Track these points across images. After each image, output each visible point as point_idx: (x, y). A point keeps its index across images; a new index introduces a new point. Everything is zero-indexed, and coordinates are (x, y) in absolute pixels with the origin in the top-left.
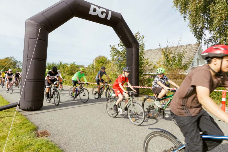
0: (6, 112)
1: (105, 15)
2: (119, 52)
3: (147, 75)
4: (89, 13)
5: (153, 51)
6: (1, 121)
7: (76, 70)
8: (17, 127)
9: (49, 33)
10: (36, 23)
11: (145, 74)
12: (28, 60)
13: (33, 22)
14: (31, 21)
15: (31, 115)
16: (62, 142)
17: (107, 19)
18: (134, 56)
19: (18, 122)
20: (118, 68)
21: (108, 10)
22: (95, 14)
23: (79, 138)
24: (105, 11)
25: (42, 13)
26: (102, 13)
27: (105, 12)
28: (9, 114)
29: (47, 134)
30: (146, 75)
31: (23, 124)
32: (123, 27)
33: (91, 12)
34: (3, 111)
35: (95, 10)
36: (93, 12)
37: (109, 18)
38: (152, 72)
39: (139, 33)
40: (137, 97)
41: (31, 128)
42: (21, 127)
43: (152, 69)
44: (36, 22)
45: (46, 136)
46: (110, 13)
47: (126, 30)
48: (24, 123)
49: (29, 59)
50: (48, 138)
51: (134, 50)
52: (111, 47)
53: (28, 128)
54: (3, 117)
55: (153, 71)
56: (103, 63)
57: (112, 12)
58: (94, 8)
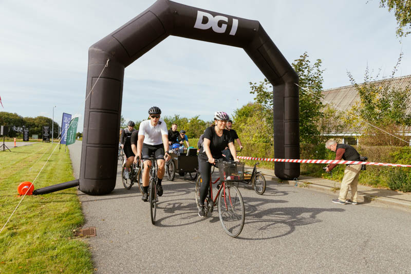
0: (58, 195)
1: (224, 26)
2: (266, 95)
3: (332, 137)
4: (195, 27)
5: (349, 89)
6: (42, 207)
7: (200, 129)
8: (56, 219)
9: (126, 67)
10: (103, 52)
11: (326, 136)
12: (90, 112)
13: (99, 50)
14: (96, 49)
15: (92, 201)
16: (102, 250)
17: (230, 34)
18: (287, 101)
19: (63, 211)
20: (269, 125)
21: (231, 18)
22: (205, 27)
23: (134, 245)
24: (226, 19)
25: (113, 35)
26: (220, 24)
27: (224, 22)
28: (61, 198)
29: (92, 234)
30: (328, 138)
31: (68, 215)
32: (264, 45)
33: (198, 25)
34: (55, 193)
35: (205, 20)
36: (202, 23)
37: (233, 32)
38: (341, 133)
39: (306, 55)
40: (295, 180)
41: (74, 221)
42: (61, 219)
43: (341, 126)
44: (103, 50)
45: (87, 237)
46: (235, 23)
47: (268, 52)
48: (70, 213)
49: (91, 110)
50: (88, 239)
51: (287, 88)
52: (252, 85)
53: (69, 222)
54: (47, 202)
55: (345, 129)
56: (247, 116)
57: (240, 20)
58: (204, 16)
